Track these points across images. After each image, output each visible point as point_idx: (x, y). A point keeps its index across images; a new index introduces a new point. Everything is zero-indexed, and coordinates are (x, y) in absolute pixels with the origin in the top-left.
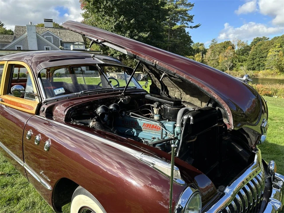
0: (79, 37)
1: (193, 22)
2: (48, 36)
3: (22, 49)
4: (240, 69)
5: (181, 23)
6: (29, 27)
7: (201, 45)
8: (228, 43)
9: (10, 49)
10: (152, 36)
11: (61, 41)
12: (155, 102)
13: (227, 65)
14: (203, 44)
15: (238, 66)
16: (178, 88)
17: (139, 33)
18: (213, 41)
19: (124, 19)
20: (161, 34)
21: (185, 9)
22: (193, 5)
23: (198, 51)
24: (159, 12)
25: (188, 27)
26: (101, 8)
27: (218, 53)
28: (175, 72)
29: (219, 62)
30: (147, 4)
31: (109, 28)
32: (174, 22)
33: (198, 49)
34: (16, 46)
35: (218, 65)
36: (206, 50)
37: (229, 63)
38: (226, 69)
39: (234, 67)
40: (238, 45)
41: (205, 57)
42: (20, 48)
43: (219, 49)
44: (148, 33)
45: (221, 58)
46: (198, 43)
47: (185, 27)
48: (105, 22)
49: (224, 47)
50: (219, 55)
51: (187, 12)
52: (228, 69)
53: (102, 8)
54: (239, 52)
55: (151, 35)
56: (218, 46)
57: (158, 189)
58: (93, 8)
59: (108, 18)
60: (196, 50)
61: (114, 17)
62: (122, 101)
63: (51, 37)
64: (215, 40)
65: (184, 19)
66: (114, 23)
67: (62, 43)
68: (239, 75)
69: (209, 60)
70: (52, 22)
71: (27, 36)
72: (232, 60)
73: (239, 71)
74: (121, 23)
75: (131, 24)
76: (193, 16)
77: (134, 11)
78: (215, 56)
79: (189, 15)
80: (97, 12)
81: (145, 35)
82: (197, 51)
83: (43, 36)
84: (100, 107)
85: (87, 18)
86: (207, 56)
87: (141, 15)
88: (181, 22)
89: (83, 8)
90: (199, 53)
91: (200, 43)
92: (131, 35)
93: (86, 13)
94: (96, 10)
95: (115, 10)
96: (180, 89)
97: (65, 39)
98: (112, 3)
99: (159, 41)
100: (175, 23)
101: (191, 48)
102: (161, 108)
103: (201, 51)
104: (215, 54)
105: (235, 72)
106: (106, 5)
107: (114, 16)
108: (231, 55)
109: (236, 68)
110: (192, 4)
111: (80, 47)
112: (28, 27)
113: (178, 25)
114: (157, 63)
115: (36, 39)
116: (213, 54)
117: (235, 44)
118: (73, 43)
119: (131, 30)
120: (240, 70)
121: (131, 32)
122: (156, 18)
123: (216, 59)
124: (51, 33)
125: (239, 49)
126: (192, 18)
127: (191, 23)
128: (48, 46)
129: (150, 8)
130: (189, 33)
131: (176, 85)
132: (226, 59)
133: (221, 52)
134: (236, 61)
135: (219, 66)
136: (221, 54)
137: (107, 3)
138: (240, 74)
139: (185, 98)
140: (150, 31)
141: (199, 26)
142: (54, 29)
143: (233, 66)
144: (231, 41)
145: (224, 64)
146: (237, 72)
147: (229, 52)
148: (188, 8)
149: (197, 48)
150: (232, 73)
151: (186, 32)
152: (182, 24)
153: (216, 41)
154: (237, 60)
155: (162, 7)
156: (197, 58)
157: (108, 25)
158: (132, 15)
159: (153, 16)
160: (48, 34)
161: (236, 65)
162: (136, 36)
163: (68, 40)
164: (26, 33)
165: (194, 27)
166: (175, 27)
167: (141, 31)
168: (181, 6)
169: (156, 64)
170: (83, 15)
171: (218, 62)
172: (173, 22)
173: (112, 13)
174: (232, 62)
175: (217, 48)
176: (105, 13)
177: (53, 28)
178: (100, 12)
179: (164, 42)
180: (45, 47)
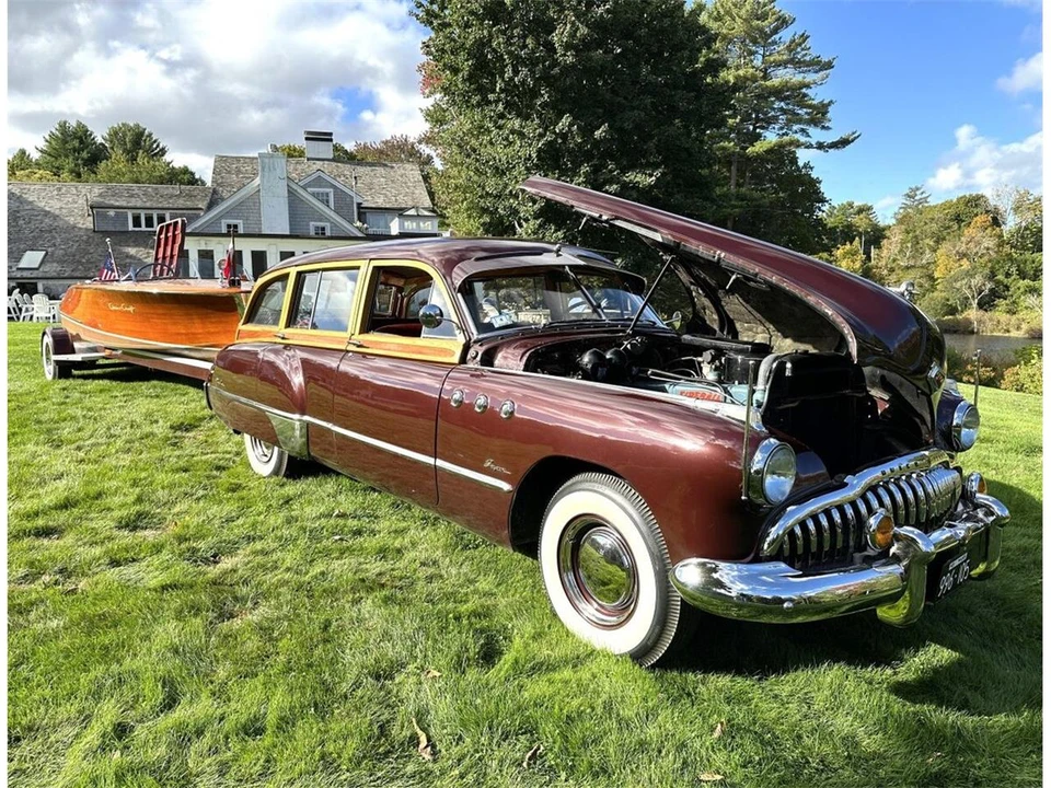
0: (417, 192)
1: (828, 128)
2: (320, 187)
3: (241, 230)
4: (1027, 304)
5: (781, 132)
6: (267, 160)
7: (861, 211)
8: (975, 202)
9: (206, 231)
10: (668, 183)
11: (359, 204)
12: (706, 349)
13: (970, 287)
14: (870, 208)
15: (1019, 292)
16: (763, 320)
17: (624, 171)
18: (909, 196)
19: (571, 125)
20: (705, 172)
21: (798, 78)
22: (829, 65)
23: (848, 234)
24: (697, 98)
25: (809, 146)
26: (493, 91)
27: (932, 243)
28: (757, 270)
29: (936, 275)
30: (655, 71)
31: (520, 158)
32: (755, 128)
33: (850, 226)
34: (223, 221)
35: (933, 288)
36: (884, 230)
37: (977, 281)
38: (966, 304)
39: (999, 298)
40: (1017, 209)
41: (879, 257)
42: (236, 226)
43: (934, 227)
44: (658, 173)
45: (944, 261)
46: (851, 205)
47: (798, 145)
48: (507, 139)
49: (958, 219)
50: (935, 251)
51: (804, 90)
52: (975, 305)
53: (498, 90)
54: (1022, 237)
55: (669, 178)
56: (930, 216)
57: (727, 444)
58: (467, 92)
59: (517, 123)
60: (842, 231)
61: (537, 121)
62: (629, 346)
63: (327, 190)
64: (918, 193)
65: (794, 118)
66: (539, 140)
67: (363, 212)
68: (1018, 328)
69: (892, 270)
70: (331, 140)
71: (259, 191)
72: (992, 268)
73: (1021, 315)
74: (560, 141)
75: (597, 143)
76: (831, 102)
77: (608, 96)
78: (918, 251)
79: (814, 102)
80: (479, 105)
81: (644, 179)
82: (846, 234)
83: (304, 188)
84: (588, 353)
85: (441, 125)
86: (885, 253)
87: (633, 108)
88: (782, 128)
89: (427, 91)
90: (851, 243)
91: (856, 204)
92: (596, 180)
93: (437, 106)
94: (478, 98)
95: (542, 96)
96: (767, 324)
97: (369, 198)
98: (532, 72)
99: (696, 199)
100: (758, 130)
101: (819, 221)
102: (721, 363)
103: (860, 235)
104: (918, 246)
105: (1004, 317)
106: (511, 79)
107: (539, 117)
108: (988, 249)
109: (1007, 302)
110: (825, 59)
111: (421, 224)
112: (262, 162)
113: (771, 137)
114: (722, 255)
115: (286, 200)
116: (909, 245)
117: (1005, 205)
118: (400, 212)
119: (595, 162)
120: (1026, 308)
121: (596, 170)
122: (686, 116)
123: (922, 267)
124: (329, 179)
125: (1024, 224)
126: (824, 114)
127: (818, 130)
128: (320, 221)
129: (666, 84)
130: (811, 168)
131: (758, 315)
132: (966, 264)
133: (944, 239)
134: (1008, 275)
135: (935, 294)
136: (945, 247)
137: (516, 72)
138: (1024, 326)
139: (780, 347)
140: (663, 162)
141: (853, 141)
142: (334, 164)
143: (994, 295)
144: (988, 193)
145: (958, 285)
146: (1014, 317)
147: (978, 238)
148: (810, 77)
149: (845, 223)
150: (991, 320)
151: (801, 164)
152: (784, 134)
153: (924, 195)
154: (1014, 269)
155: (709, 80)
156: (846, 261)
157: (517, 147)
158: (601, 110)
159: (673, 110)
160: (319, 182)
161: (1007, 288)
162: (611, 184)
163: (380, 202)
164: (257, 181)
165: (834, 145)
166: (758, 148)
167: (632, 167)
168: (781, 72)
169: (719, 259)
170: (428, 115)
171: (932, 278)
172: (751, 128)
173: (531, 107)
174: (992, 276)
175: (926, 224)
176: (505, 108)
177: (333, 160)
178: (489, 103)
179: (713, 201)
180: (312, 223)
